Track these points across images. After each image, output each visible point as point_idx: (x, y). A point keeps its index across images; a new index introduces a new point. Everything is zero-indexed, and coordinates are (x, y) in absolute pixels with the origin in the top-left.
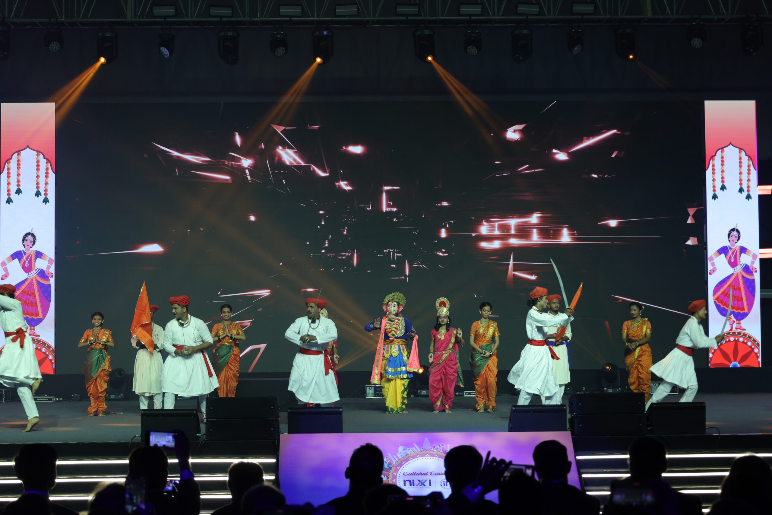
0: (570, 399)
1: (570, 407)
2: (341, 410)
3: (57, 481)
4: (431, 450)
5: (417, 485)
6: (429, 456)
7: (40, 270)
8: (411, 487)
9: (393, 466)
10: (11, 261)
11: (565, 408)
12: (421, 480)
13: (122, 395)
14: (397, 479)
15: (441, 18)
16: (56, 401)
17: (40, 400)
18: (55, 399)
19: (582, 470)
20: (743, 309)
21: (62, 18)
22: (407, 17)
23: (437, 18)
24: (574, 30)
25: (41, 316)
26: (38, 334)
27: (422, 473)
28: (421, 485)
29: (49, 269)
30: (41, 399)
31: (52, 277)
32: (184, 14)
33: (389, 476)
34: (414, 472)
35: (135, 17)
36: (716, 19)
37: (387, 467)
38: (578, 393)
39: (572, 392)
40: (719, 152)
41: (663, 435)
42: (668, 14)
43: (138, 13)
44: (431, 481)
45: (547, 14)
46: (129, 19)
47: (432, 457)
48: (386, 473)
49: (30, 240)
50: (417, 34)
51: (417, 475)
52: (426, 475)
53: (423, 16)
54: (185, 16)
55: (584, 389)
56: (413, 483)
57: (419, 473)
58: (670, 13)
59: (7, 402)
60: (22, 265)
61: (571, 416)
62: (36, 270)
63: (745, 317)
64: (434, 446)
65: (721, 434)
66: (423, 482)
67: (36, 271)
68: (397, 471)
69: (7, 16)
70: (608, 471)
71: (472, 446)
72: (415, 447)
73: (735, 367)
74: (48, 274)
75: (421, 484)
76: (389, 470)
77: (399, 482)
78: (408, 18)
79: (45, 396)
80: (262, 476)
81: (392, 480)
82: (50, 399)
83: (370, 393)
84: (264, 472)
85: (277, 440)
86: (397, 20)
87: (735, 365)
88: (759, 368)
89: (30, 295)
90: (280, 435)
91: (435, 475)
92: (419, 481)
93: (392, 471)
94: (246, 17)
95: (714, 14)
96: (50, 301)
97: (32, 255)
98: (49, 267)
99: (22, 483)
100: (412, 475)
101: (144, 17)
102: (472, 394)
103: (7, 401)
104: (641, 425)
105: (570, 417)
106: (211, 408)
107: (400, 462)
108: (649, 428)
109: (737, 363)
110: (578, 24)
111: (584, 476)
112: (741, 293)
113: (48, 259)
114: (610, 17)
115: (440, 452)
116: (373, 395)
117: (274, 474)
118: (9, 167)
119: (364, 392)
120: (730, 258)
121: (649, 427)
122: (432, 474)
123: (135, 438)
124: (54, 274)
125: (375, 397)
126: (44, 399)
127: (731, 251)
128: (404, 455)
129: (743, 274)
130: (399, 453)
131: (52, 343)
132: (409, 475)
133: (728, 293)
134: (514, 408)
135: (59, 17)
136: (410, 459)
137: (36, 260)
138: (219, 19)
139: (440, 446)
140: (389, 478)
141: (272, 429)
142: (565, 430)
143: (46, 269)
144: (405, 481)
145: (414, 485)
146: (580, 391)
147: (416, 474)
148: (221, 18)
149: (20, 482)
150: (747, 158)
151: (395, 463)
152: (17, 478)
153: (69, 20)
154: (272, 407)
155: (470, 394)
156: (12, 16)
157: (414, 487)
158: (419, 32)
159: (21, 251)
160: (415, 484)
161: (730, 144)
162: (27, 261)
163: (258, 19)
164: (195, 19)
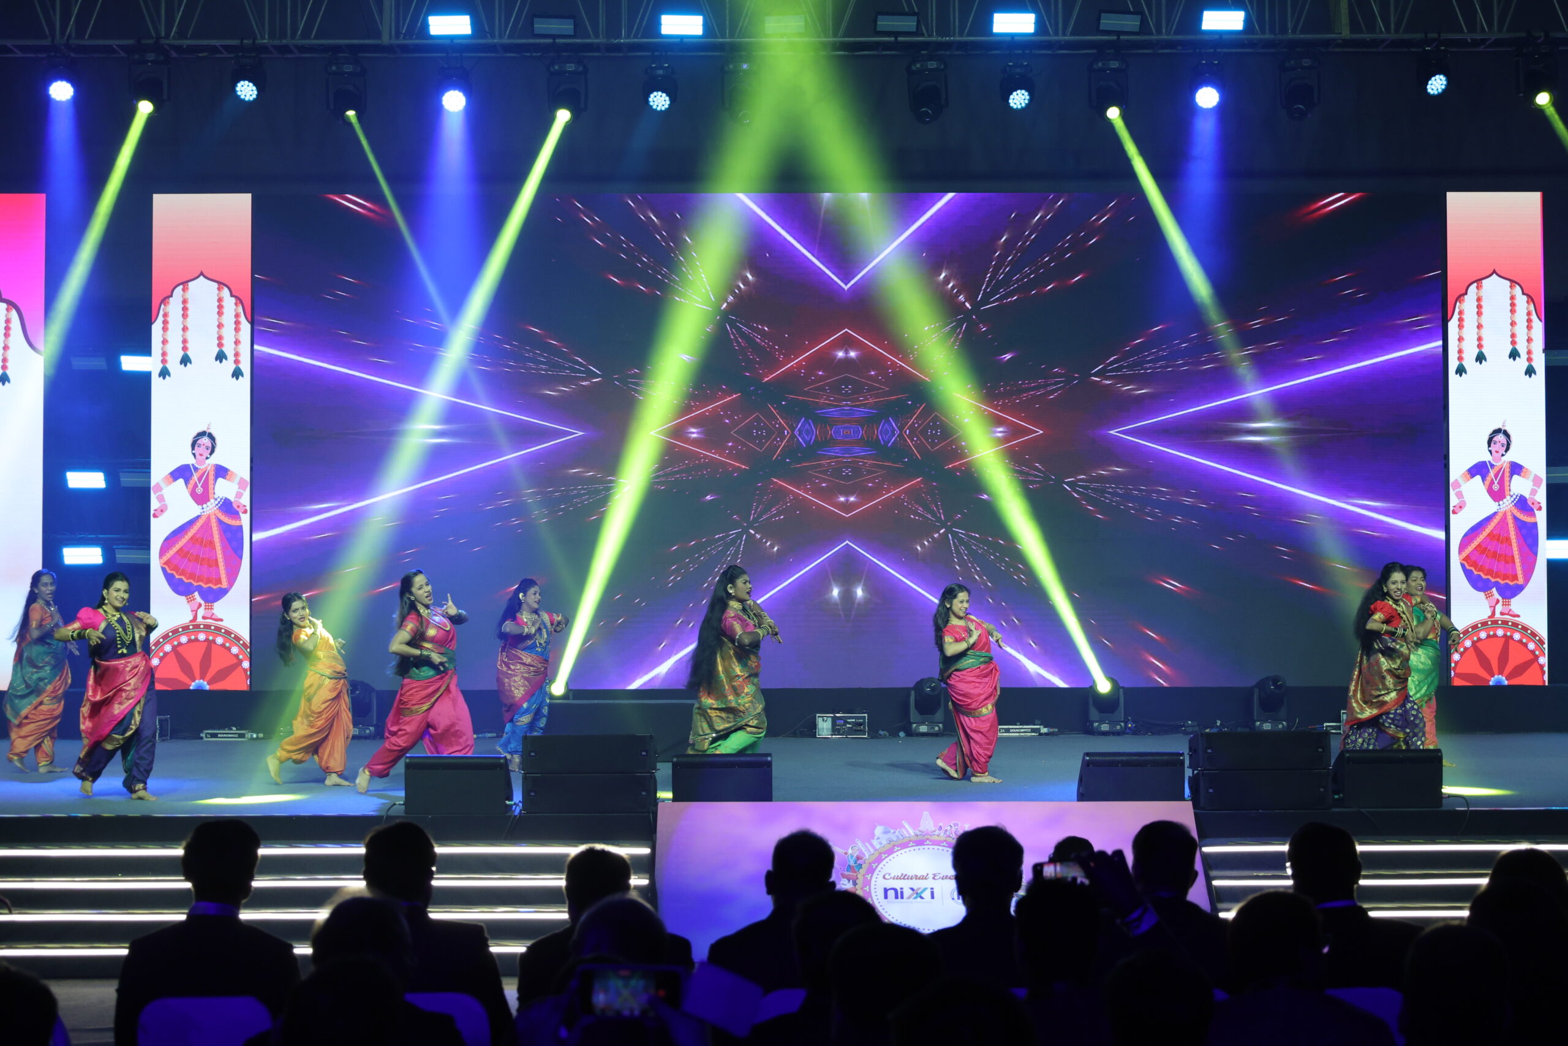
0: (1191, 741)
1: (1191, 756)
2: (769, 759)
3: (255, 884)
4: (934, 833)
5: (909, 898)
6: (931, 845)
7: (224, 500)
8: (897, 900)
9: (865, 863)
10: (170, 483)
11: (1181, 758)
12: (915, 888)
13: (371, 728)
14: (873, 886)
15: (958, 39)
16: (252, 739)
17: (222, 737)
18: (249, 736)
19: (1213, 873)
20: (1515, 578)
21: (263, 38)
22: (896, 38)
23: (952, 38)
24: (1204, 62)
25: (225, 585)
26: (220, 617)
27: (917, 876)
28: (915, 898)
29: (240, 498)
30: (225, 735)
31: (245, 512)
32: (487, 30)
33: (857, 882)
34: (902, 874)
35: (397, 36)
36: (1470, 41)
37: (854, 865)
38: (1208, 730)
39: (1197, 729)
40: (1473, 288)
41: (1362, 810)
42: (1381, 32)
43: (403, 30)
44: (934, 890)
45: (1154, 32)
46: (385, 40)
47: (936, 847)
48: (852, 875)
49: (206, 445)
50: (914, 68)
51: (908, 879)
52: (925, 879)
53: (926, 34)
54: (489, 35)
55: (1219, 723)
56: (902, 893)
57: (912, 876)
58: (1383, 30)
59: (163, 740)
60: (190, 490)
61: (1193, 772)
62: (216, 499)
63: (1519, 593)
64: (941, 826)
65: (1470, 809)
66: (919, 892)
67: (217, 502)
68: (871, 871)
69: (163, 34)
70: (1262, 874)
71: (1000, 826)
72: (905, 828)
73: (1498, 684)
74: (238, 507)
75: (915, 895)
76: (856, 869)
77: (876, 892)
78: (899, 39)
79: (232, 730)
80: (629, 878)
81: (862, 889)
82: (242, 736)
83: (824, 728)
84: (632, 871)
85: (653, 813)
86: (878, 44)
87: (1499, 682)
88: (1544, 686)
89: (205, 545)
90: (657, 804)
91: (942, 879)
92: (912, 889)
93: (862, 871)
94: (601, 36)
95: (1466, 31)
96: (241, 557)
97: (208, 472)
98: (239, 495)
99: (192, 889)
100: (900, 879)
101: (414, 37)
102: (1011, 731)
103: (164, 738)
104: (1322, 790)
105: (1191, 776)
106: (533, 754)
107: (877, 854)
108: (1336, 797)
109: (1504, 678)
110: (1212, 50)
111: (1216, 883)
112: (1512, 549)
113: (237, 480)
114: (1272, 36)
115: (950, 837)
116: (830, 733)
117: (648, 876)
118: (167, 311)
119: (813, 726)
120: (1492, 483)
121: (1338, 794)
122: (936, 878)
123: (394, 807)
124: (248, 508)
125: (833, 736)
126: (230, 736)
127: (1493, 470)
128: (884, 842)
129: (1515, 514)
130: (876, 838)
131: (245, 634)
132: (894, 879)
133: (1487, 548)
134: (1088, 758)
135: (259, 37)
136: (895, 850)
137: (215, 482)
138: (550, 41)
139: (951, 826)
140: (857, 884)
141: (644, 793)
142: (1181, 798)
143: (235, 497)
144: (886, 891)
145: (902, 897)
146: (1212, 728)
147: (906, 877)
148: (554, 39)
149: (188, 885)
150: (1525, 298)
151: (867, 857)
152: (183, 878)
153: (277, 42)
154: (644, 753)
155: (1007, 731)
156: (172, 35)
157: (902, 900)
158: (918, 66)
159: (188, 465)
160: (906, 895)
161: (1494, 272)
162: (200, 483)
163: (622, 41)
164: (506, 41)
